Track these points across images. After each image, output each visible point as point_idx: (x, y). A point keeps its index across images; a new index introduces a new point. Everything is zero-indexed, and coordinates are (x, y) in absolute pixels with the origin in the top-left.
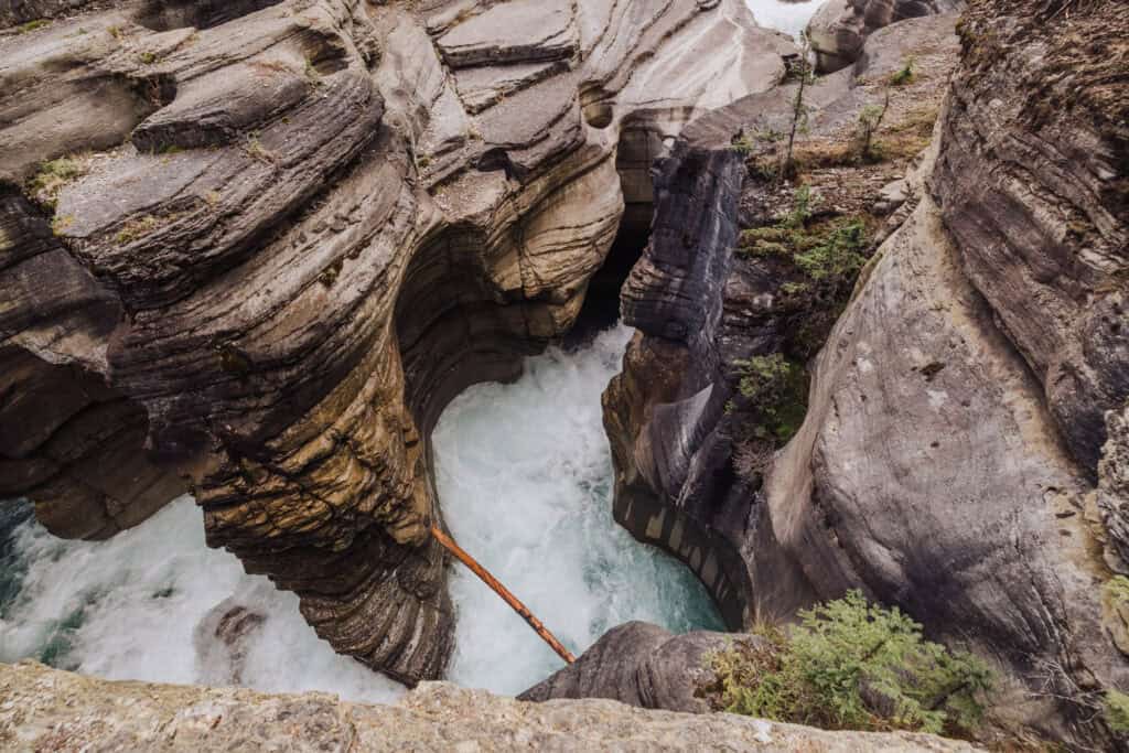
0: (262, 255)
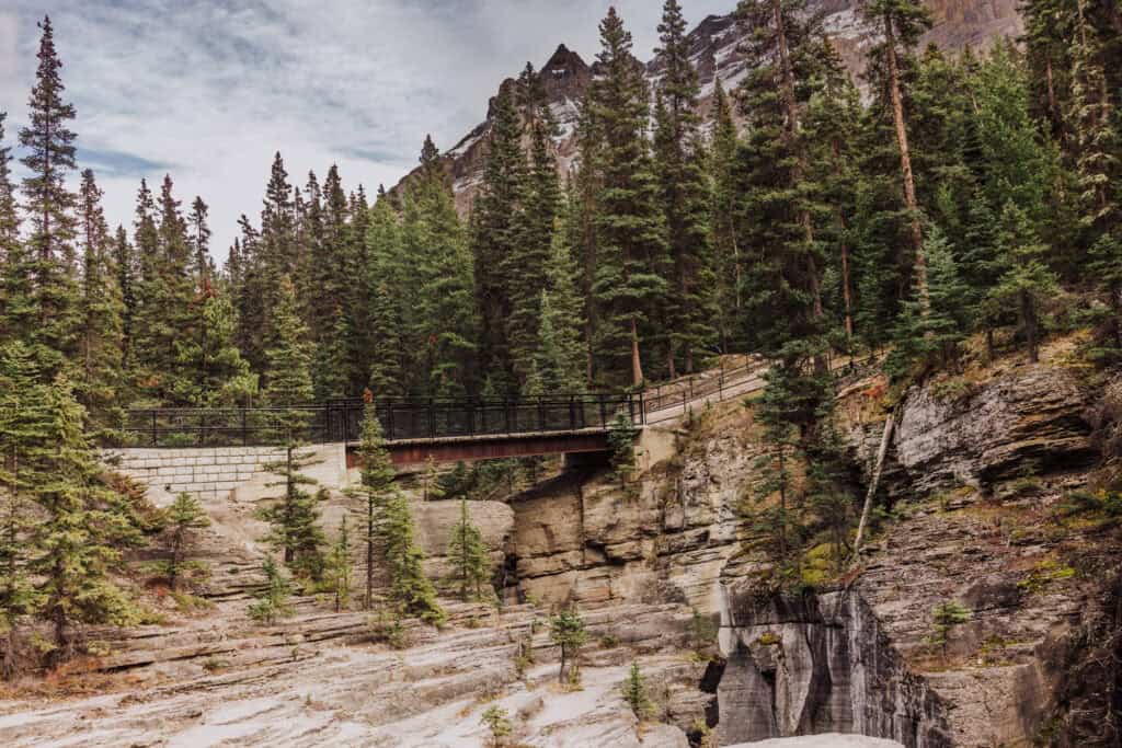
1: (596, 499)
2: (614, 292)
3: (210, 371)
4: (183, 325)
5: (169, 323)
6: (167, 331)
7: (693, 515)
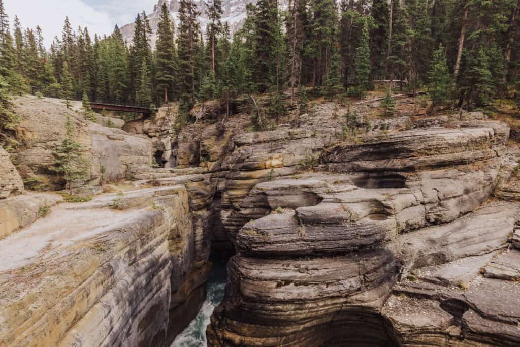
0: (273, 260)
1: (146, 123)
2: (161, 78)
3: (46, 81)
4: (38, 68)
5: (34, 67)
6: (34, 69)
7: (166, 127)
